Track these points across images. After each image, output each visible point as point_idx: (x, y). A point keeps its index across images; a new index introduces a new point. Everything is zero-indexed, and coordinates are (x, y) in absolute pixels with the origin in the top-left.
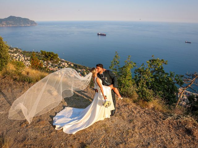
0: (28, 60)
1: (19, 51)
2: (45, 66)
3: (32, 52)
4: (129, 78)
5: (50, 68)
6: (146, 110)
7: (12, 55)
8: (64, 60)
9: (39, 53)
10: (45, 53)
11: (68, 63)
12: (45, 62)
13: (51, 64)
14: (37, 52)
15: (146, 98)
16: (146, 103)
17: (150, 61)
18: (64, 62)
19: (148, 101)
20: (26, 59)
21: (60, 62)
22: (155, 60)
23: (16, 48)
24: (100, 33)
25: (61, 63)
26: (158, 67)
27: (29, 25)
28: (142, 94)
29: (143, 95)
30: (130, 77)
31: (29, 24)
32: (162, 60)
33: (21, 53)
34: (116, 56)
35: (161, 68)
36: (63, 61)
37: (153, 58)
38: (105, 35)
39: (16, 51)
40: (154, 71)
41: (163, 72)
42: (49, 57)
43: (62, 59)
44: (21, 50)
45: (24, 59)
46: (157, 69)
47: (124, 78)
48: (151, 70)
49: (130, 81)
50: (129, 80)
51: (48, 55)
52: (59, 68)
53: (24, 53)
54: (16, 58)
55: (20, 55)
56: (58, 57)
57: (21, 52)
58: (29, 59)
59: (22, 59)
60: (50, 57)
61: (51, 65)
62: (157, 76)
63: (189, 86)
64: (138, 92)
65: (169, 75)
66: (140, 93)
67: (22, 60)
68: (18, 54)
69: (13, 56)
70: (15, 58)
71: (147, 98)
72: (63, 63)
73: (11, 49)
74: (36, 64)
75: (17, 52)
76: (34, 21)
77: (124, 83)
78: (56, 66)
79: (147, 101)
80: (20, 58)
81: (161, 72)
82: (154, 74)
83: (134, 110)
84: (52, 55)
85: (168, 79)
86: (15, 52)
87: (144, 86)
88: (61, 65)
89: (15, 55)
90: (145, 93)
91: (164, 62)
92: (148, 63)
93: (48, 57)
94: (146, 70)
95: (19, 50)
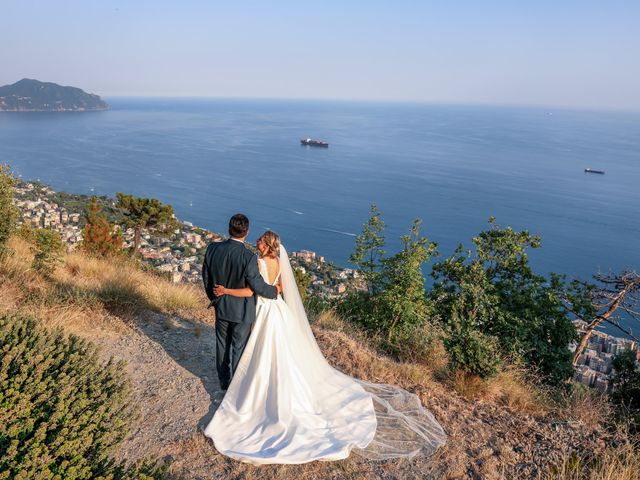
0: (71, 221)
1: (44, 193)
2: (128, 243)
3: (86, 197)
4: (416, 294)
5: (145, 251)
6: (479, 408)
7: (21, 204)
8: (191, 225)
9: (111, 201)
10: (132, 201)
11: (203, 236)
12: (130, 231)
13: (148, 237)
14: (104, 198)
15: (478, 366)
16: (477, 380)
17: (483, 236)
18: (191, 231)
19: (484, 374)
20: (65, 218)
21: (177, 231)
22: (500, 235)
23: (34, 184)
24: (308, 140)
25: (182, 236)
26: (512, 257)
27: (82, 109)
28: (464, 351)
29: (466, 355)
30: (420, 290)
31: (80, 105)
32: (524, 234)
33: (51, 200)
34: (372, 222)
35: (519, 259)
36: (189, 230)
37: (492, 228)
38: (326, 146)
39: (32, 192)
40: (497, 270)
41: (528, 275)
42: (145, 215)
43: (185, 223)
44: (51, 189)
45: (58, 218)
46: (506, 263)
47: (400, 293)
48: (487, 265)
49: (420, 303)
50: (415, 300)
51: (141, 207)
52: (173, 250)
53: (60, 200)
54: (34, 214)
55: (47, 206)
56: (173, 216)
57: (49, 196)
58: (75, 219)
59: (53, 218)
60: (147, 216)
61: (150, 241)
62: (507, 286)
63: (606, 316)
64: (449, 345)
65: (548, 285)
66: (457, 349)
67: (54, 224)
68: (39, 201)
69: (25, 209)
70: (29, 215)
71: (481, 365)
72: (189, 236)
73: (20, 186)
74: (101, 239)
75: (38, 197)
76: (97, 96)
77: (400, 310)
78: (164, 245)
79: (482, 376)
80: (47, 215)
81: (521, 273)
82: (496, 280)
83: (439, 408)
84: (153, 210)
85: (545, 296)
86: (32, 196)
87: (473, 324)
88: (183, 241)
89: (32, 205)
90: (474, 348)
91: (528, 240)
92: (477, 243)
93: (139, 215)
94: (469, 268)
95: (44, 189)
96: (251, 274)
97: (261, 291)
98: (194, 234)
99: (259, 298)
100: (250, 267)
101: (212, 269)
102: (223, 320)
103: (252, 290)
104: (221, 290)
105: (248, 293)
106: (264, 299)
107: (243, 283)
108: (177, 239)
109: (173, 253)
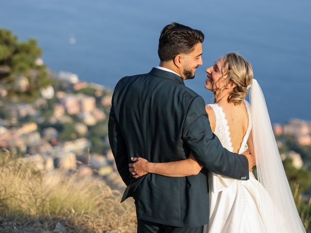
11: (98, 100)
18: (76, 92)
21: (48, 93)
36: (70, 89)
52: (42, 129)
56: (39, 62)
72: (71, 102)
78: (24, 120)
88: (59, 111)
96: (196, 134)
97: (217, 164)
98: (80, 97)
99: (216, 179)
100: (189, 119)
101: (125, 125)
102: (151, 224)
103: (201, 163)
104: (143, 166)
105: (192, 168)
106: (226, 180)
107: (181, 150)
108: (49, 107)
109: (42, 135)
